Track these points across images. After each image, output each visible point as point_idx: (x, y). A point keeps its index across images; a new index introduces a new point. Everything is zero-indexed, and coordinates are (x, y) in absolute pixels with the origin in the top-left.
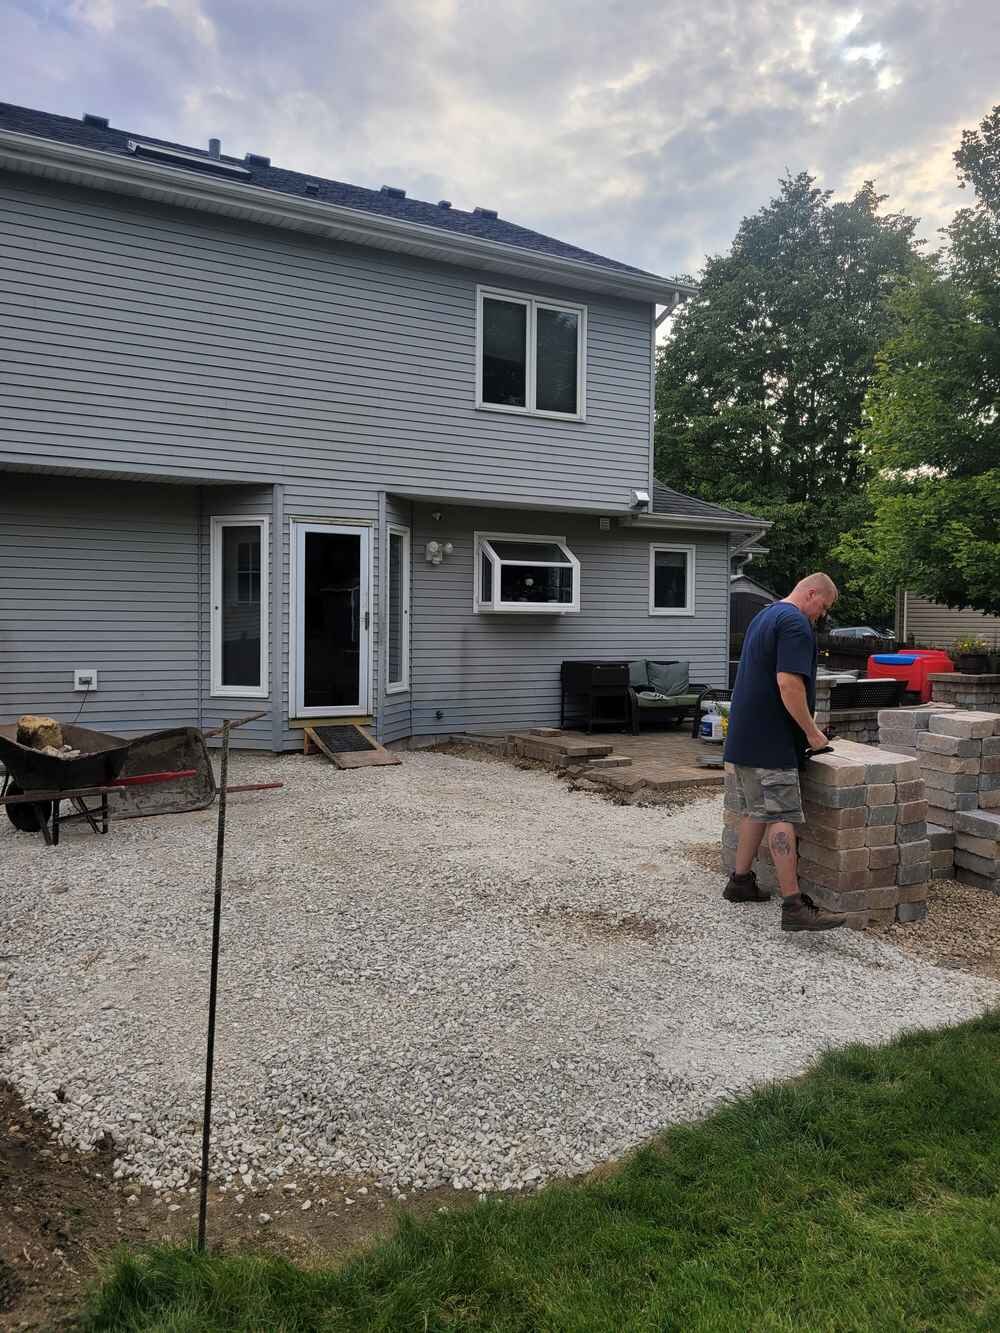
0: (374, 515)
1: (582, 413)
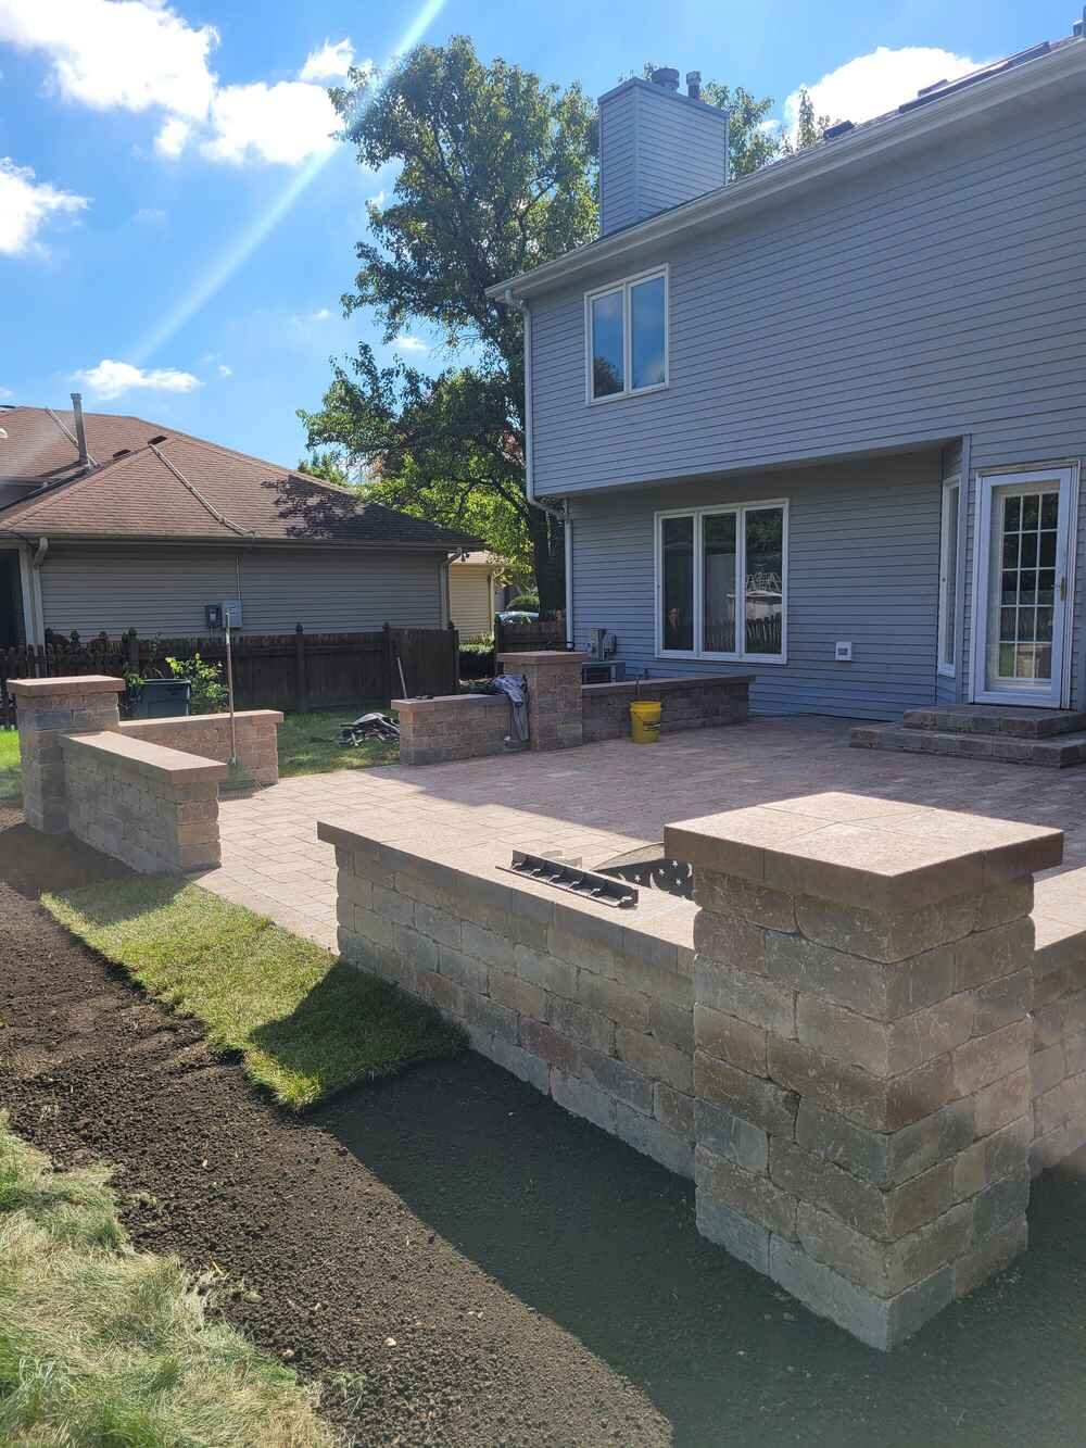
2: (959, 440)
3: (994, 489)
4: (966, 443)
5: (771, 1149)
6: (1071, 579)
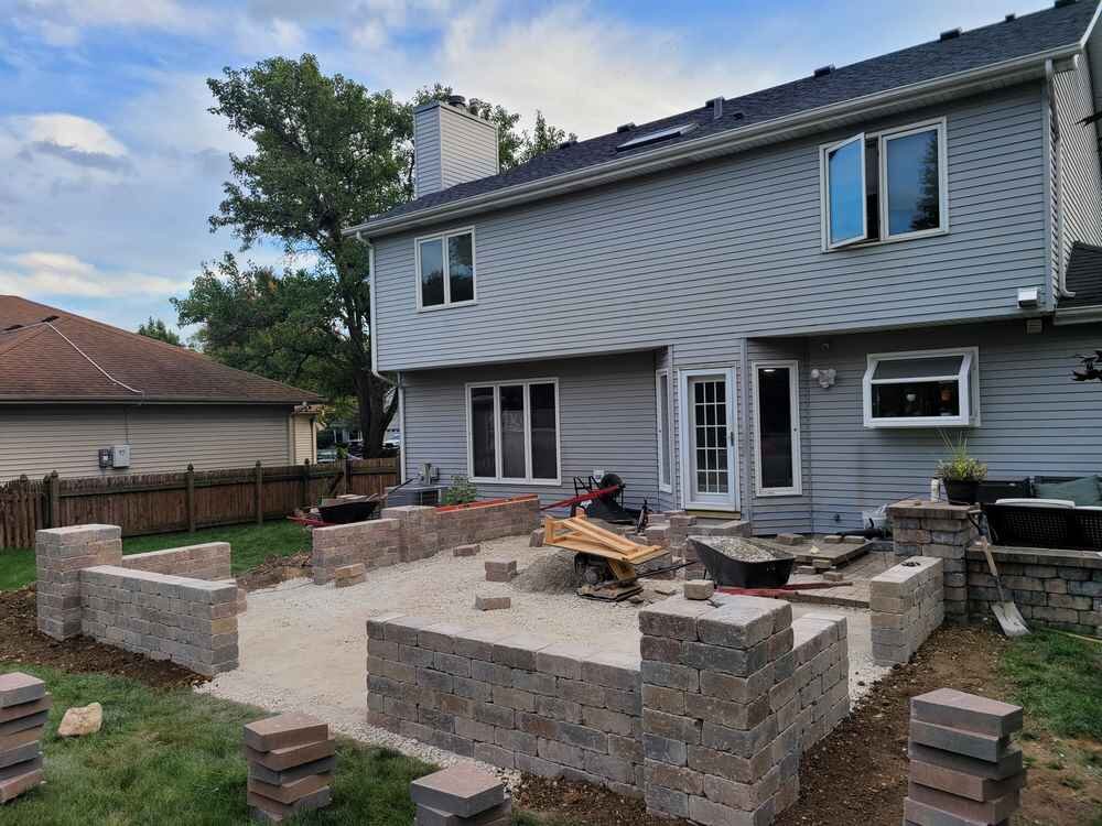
0: (735, 357)
1: (944, 225)
2: (666, 348)
3: (690, 378)
4: (670, 350)
5: (688, 751)
6: (736, 433)
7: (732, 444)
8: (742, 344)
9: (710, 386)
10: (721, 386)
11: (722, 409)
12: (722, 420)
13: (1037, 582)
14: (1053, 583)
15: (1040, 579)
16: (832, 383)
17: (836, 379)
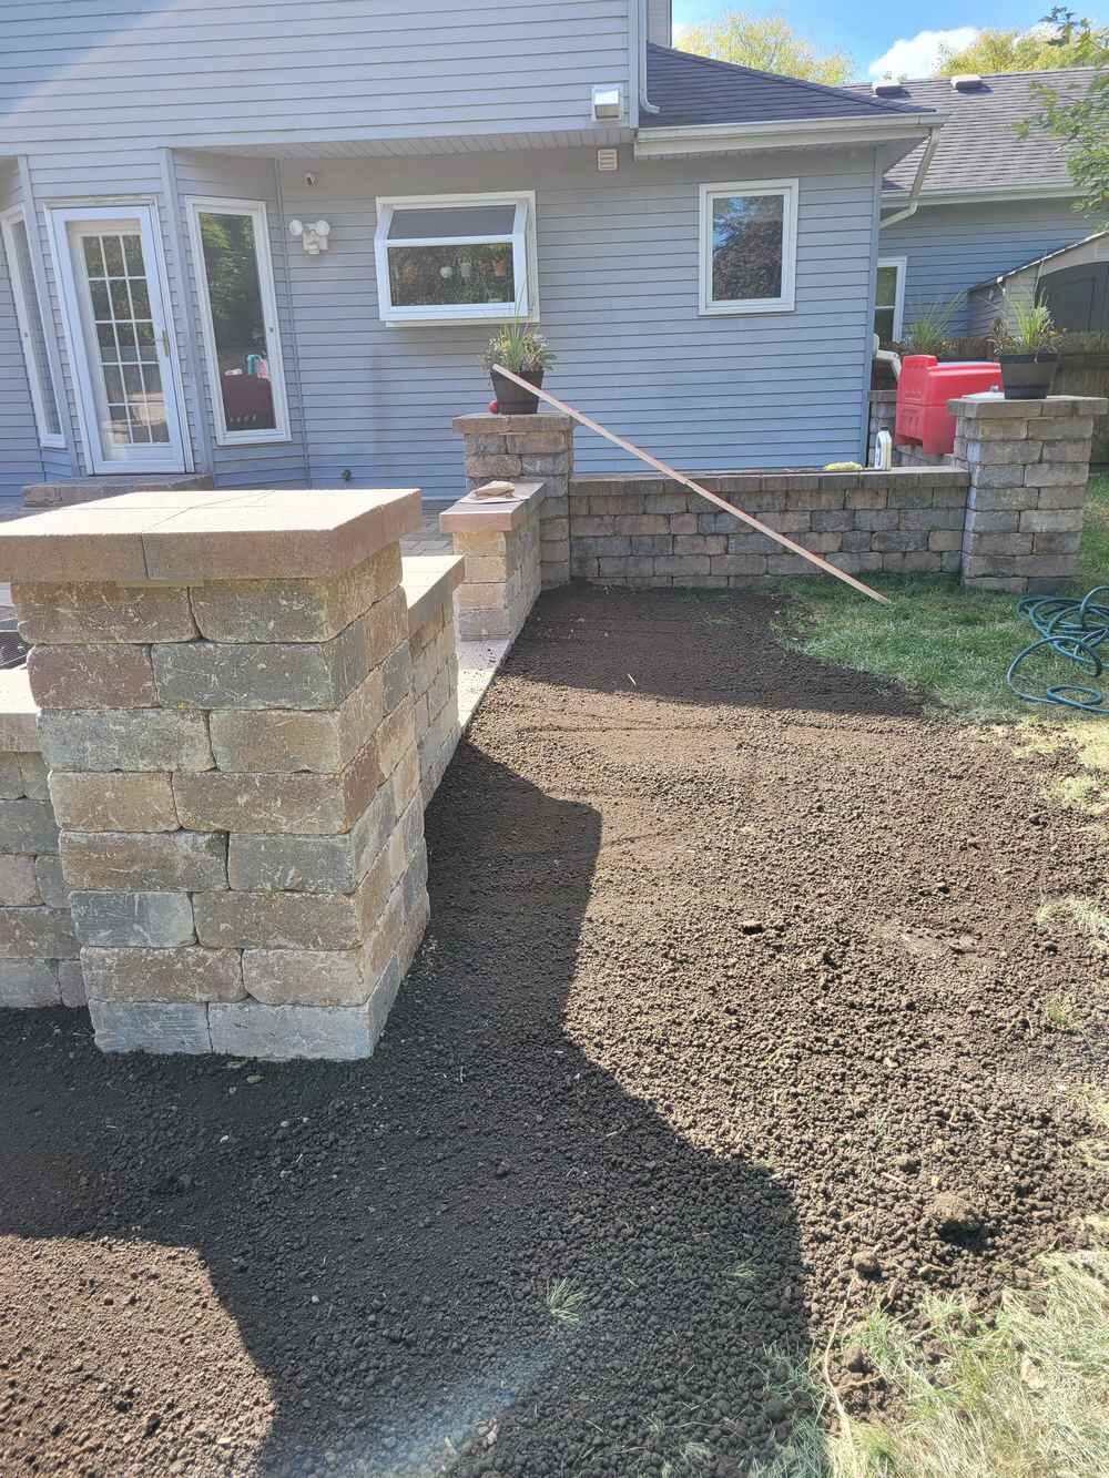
0: (152, 186)
2: (14, 160)
3: (68, 225)
4: (22, 167)
5: (196, 910)
6: (172, 333)
7: (168, 353)
8: (162, 157)
9: (111, 242)
10: (134, 243)
11: (140, 289)
12: (144, 311)
13: (662, 520)
14: (681, 519)
15: (664, 515)
16: (324, 246)
17: (331, 240)
